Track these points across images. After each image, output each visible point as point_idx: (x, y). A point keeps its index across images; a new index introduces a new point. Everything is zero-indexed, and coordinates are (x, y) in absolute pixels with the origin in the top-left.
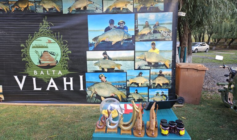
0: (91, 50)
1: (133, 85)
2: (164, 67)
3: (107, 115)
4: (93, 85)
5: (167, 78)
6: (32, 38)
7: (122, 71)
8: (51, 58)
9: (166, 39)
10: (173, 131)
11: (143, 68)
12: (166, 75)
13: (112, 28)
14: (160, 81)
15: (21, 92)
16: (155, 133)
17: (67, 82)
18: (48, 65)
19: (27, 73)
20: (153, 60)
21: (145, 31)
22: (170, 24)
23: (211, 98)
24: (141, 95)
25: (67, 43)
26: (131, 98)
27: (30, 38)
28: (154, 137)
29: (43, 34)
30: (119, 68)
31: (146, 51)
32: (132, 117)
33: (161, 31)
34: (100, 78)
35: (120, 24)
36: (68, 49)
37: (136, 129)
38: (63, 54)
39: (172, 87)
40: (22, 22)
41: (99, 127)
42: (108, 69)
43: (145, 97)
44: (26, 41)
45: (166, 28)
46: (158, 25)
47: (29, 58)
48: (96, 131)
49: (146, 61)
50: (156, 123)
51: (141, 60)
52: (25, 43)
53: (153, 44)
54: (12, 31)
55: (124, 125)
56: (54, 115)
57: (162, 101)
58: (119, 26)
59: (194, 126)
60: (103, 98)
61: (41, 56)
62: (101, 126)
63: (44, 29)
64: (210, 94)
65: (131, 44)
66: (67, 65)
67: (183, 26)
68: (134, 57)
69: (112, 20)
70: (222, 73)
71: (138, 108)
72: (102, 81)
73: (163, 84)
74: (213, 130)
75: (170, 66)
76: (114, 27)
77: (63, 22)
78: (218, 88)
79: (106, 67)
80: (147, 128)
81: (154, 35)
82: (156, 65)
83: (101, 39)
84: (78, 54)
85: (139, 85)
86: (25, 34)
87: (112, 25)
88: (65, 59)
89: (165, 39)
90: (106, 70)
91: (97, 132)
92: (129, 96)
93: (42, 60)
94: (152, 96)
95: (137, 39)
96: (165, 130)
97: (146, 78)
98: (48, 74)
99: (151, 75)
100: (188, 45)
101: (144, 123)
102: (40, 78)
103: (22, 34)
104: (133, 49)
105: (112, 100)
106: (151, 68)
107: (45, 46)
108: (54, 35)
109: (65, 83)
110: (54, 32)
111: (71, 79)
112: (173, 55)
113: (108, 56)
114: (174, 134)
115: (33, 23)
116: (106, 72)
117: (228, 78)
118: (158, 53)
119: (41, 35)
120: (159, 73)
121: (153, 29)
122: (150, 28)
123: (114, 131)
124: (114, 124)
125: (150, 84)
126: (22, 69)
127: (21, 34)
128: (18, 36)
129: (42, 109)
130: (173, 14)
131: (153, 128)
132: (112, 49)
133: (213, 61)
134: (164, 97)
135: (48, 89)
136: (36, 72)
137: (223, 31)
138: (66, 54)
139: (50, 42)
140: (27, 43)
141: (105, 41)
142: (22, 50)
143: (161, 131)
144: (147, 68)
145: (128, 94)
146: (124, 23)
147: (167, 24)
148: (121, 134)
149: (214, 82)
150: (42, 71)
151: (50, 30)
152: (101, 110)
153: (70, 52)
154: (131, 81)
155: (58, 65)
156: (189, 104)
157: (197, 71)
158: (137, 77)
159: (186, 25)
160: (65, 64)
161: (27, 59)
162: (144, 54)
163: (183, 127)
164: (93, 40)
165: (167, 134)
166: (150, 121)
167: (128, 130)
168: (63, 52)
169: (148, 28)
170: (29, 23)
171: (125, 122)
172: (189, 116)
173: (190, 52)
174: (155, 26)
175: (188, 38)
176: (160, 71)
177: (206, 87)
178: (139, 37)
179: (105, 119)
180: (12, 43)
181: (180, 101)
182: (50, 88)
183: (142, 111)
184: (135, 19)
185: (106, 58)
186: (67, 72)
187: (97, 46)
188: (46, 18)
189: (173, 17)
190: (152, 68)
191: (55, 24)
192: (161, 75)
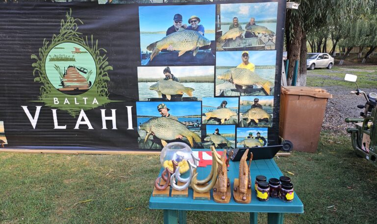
0: (145, 65)
1: (212, 121)
2: (262, 93)
3: (171, 169)
4: (148, 122)
5: (266, 111)
6: (48, 45)
7: (194, 100)
8: (80, 78)
9: (266, 48)
10: (276, 194)
11: (229, 94)
12: (265, 105)
13: (178, 29)
14: (255, 115)
15: (34, 132)
16: (247, 197)
17: (106, 116)
18: (75, 88)
19: (42, 101)
20: (245, 81)
21: (232, 33)
22: (273, 21)
23: (335, 143)
24: (224, 137)
25: (105, 53)
26: (208, 142)
27: (45, 44)
28: (246, 203)
29: (66, 38)
30: (189, 95)
31: (233, 67)
32: (211, 173)
33: (259, 33)
34: (159, 110)
35: (192, 22)
36: (107, 63)
37: (218, 190)
38: (99, 71)
39: (273, 125)
40: (32, 17)
41: (160, 187)
42: (172, 96)
43: (231, 141)
44: (40, 50)
45: (267, 28)
46: (254, 24)
47: (45, 78)
48: (154, 193)
49: (233, 83)
50: (249, 181)
51: (226, 82)
52: (38, 52)
53: (245, 55)
54: (16, 33)
55: (199, 185)
56: (88, 168)
57: (257, 146)
58: (190, 25)
59: (307, 186)
60: (164, 141)
61: (65, 74)
62: (162, 186)
63: (68, 29)
64: (333, 136)
65: (210, 55)
66: (106, 90)
67: (294, 25)
68: (214, 77)
69: (178, 15)
70: (354, 103)
71: (220, 158)
72: (163, 116)
73: (260, 120)
74: (337, 193)
75: (271, 90)
76: (183, 27)
77: (99, 19)
78: (346, 126)
79: (169, 93)
80: (235, 189)
81: (247, 41)
82: (250, 90)
83: (160, 47)
84: (123, 71)
85: (221, 122)
86: (36, 37)
87: (179, 23)
88: (103, 80)
89: (264, 47)
90: (169, 98)
91: (156, 196)
92: (205, 139)
93: (66, 81)
94: (242, 139)
95: (219, 47)
96: (263, 192)
97: (232, 110)
98: (76, 103)
99: (240, 106)
100: (300, 57)
101: (230, 181)
102: (64, 109)
103: (33, 37)
104: (213, 63)
105: (178, 145)
106: (240, 94)
107: (71, 57)
108: (85, 40)
109: (104, 118)
110: (84, 34)
111: (114, 111)
112: (277, 73)
113: (172, 75)
114: (277, 199)
115: (49, 20)
116: (168, 101)
117: (363, 110)
118: (253, 70)
119: (64, 39)
120: (253, 103)
121: (246, 30)
122: (241, 28)
123: (183, 193)
124: (183, 183)
125: (239, 120)
126: (35, 95)
127: (31, 37)
128: (26, 41)
129: (69, 158)
130: (279, 4)
131: (244, 190)
132: (179, 62)
133: (339, 84)
134: (261, 141)
135: (77, 127)
136: (57, 100)
137: (357, 34)
138: (104, 72)
139: (77, 51)
140: (41, 53)
141: (168, 49)
142: (33, 65)
143: (256, 193)
144: (234, 94)
145: (204, 136)
146: (198, 19)
147: (268, 22)
148: (194, 198)
149: (340, 116)
150: (66, 99)
151: (78, 31)
152: (162, 160)
153: (111, 68)
154: (209, 115)
155: (92, 90)
156: (300, 151)
157: (314, 98)
158: (218, 108)
159: (299, 25)
160: (103, 87)
161: (42, 79)
162: (230, 71)
163: (291, 188)
164: (147, 48)
165: (266, 198)
166: (240, 178)
167: (205, 193)
168: (100, 68)
169: (237, 29)
170: (44, 20)
171: (200, 180)
172: (299, 171)
173: (304, 69)
174: (249, 24)
175: (300, 46)
176: (255, 99)
177: (327, 125)
178: (223, 44)
179: (168, 175)
180: (18, 53)
181: (286, 147)
182: (80, 125)
183: (227, 162)
184: (216, 15)
185: (169, 77)
186: (106, 100)
187: (154, 58)
188: (71, 12)
189: (278, 11)
190: (242, 94)
191: (85, 21)
192: (256, 105)
